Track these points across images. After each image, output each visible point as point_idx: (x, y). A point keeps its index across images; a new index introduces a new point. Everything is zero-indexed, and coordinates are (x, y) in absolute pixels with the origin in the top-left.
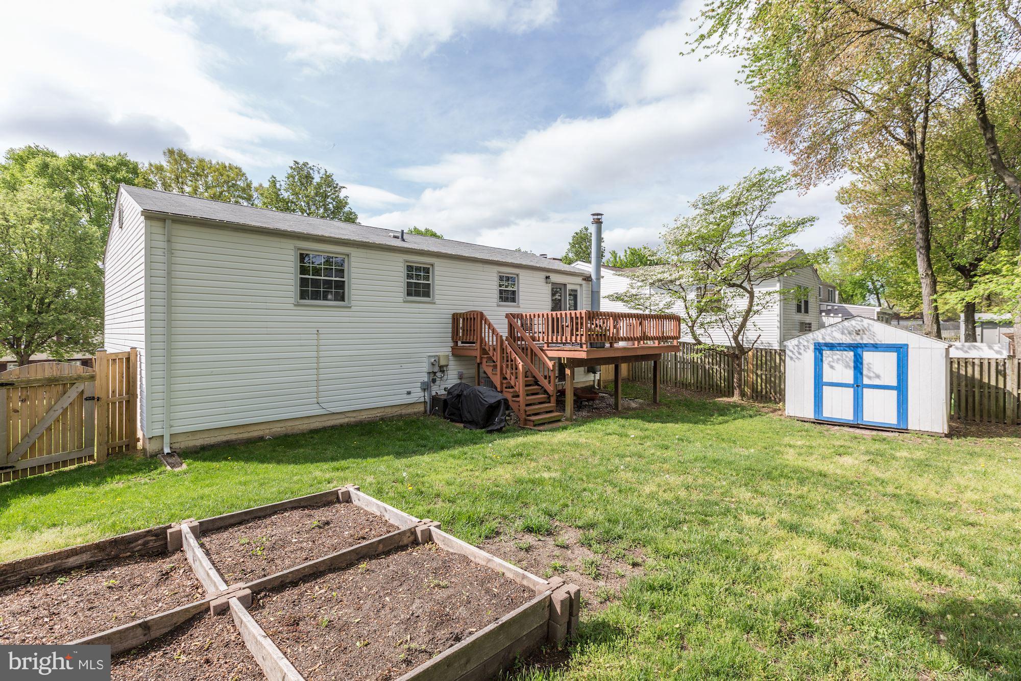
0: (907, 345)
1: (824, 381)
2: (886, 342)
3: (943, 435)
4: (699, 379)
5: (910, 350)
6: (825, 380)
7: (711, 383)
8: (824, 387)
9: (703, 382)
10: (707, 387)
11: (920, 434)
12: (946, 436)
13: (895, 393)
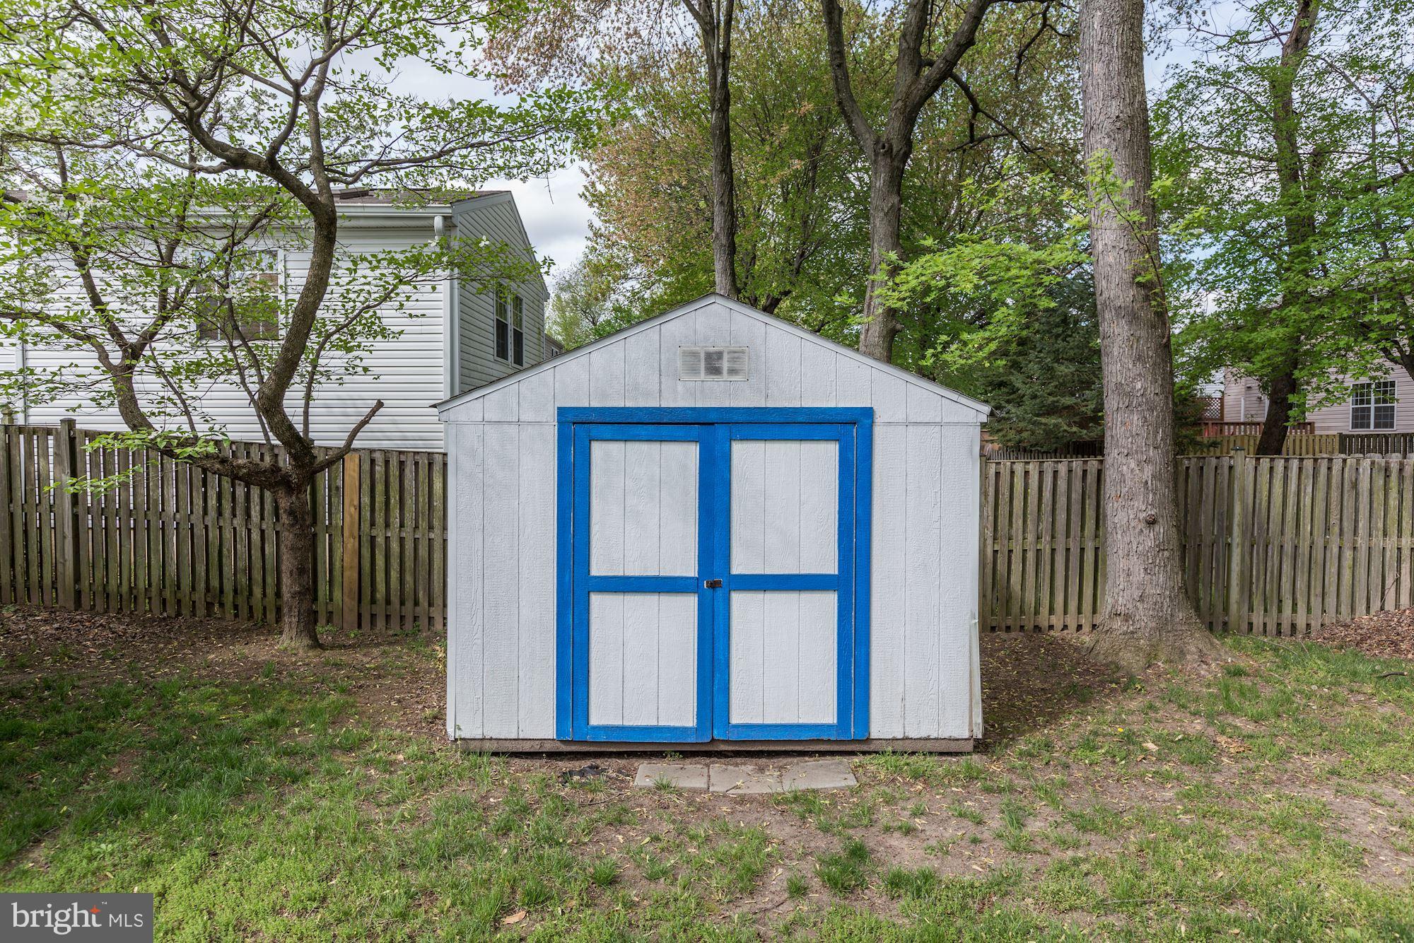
0: (868, 413)
1: (595, 571)
2: (808, 403)
3: (969, 746)
4: (172, 569)
5: (879, 432)
6: (598, 568)
7: (215, 583)
8: (596, 600)
9: (186, 582)
10: (200, 595)
11: (906, 748)
12: (981, 746)
13: (828, 602)
